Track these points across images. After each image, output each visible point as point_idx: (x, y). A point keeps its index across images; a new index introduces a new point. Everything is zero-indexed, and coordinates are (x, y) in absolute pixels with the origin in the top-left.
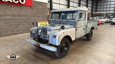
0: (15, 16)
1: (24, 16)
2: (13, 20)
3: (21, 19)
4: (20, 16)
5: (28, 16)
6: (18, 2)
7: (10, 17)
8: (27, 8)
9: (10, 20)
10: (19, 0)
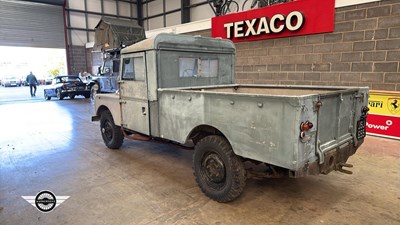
1: (301, 66)
3: (291, 76)
4: (288, 67)
5: (313, 67)
7: (265, 71)
8: (313, 39)
10: (284, 22)
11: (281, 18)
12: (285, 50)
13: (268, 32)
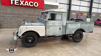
0: (30, 15)
2: (29, 18)
3: (35, 18)
4: (34, 15)
6: (33, 5)
7: (27, 16)
8: (40, 10)
9: (27, 17)
10: (33, 4)
11: (33, 3)
12: (33, 11)
13: (28, 5)
